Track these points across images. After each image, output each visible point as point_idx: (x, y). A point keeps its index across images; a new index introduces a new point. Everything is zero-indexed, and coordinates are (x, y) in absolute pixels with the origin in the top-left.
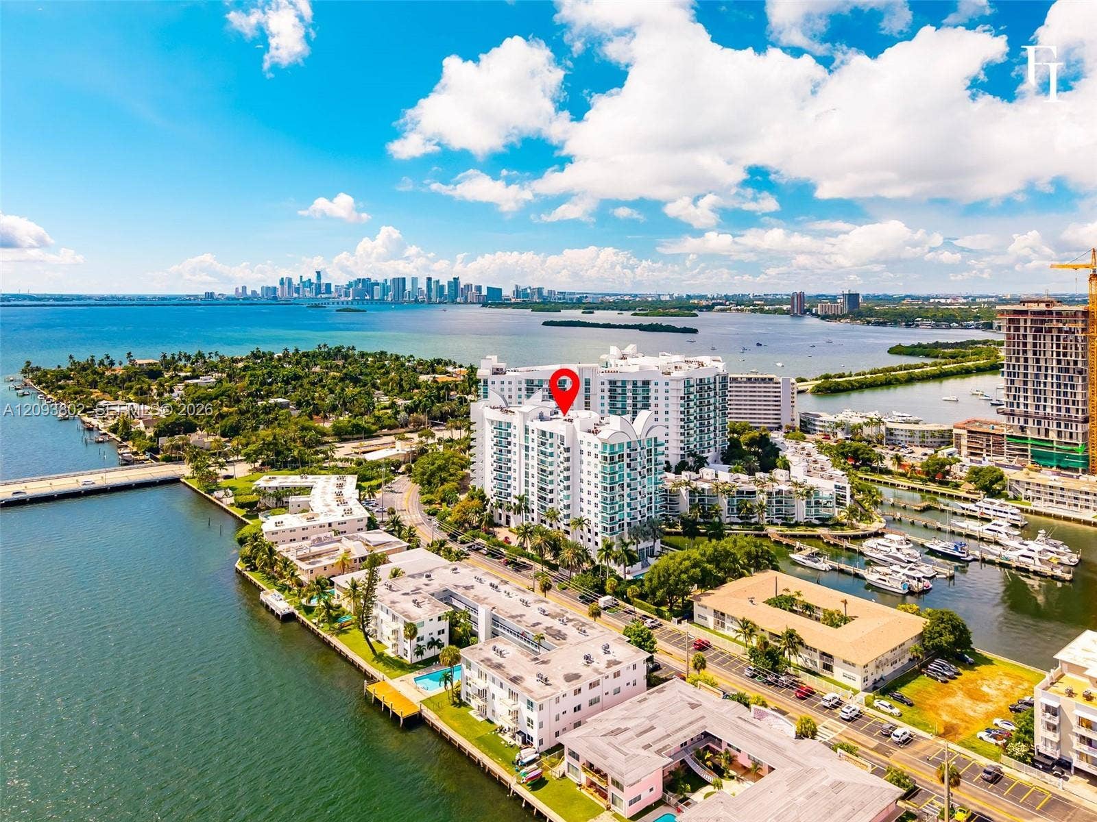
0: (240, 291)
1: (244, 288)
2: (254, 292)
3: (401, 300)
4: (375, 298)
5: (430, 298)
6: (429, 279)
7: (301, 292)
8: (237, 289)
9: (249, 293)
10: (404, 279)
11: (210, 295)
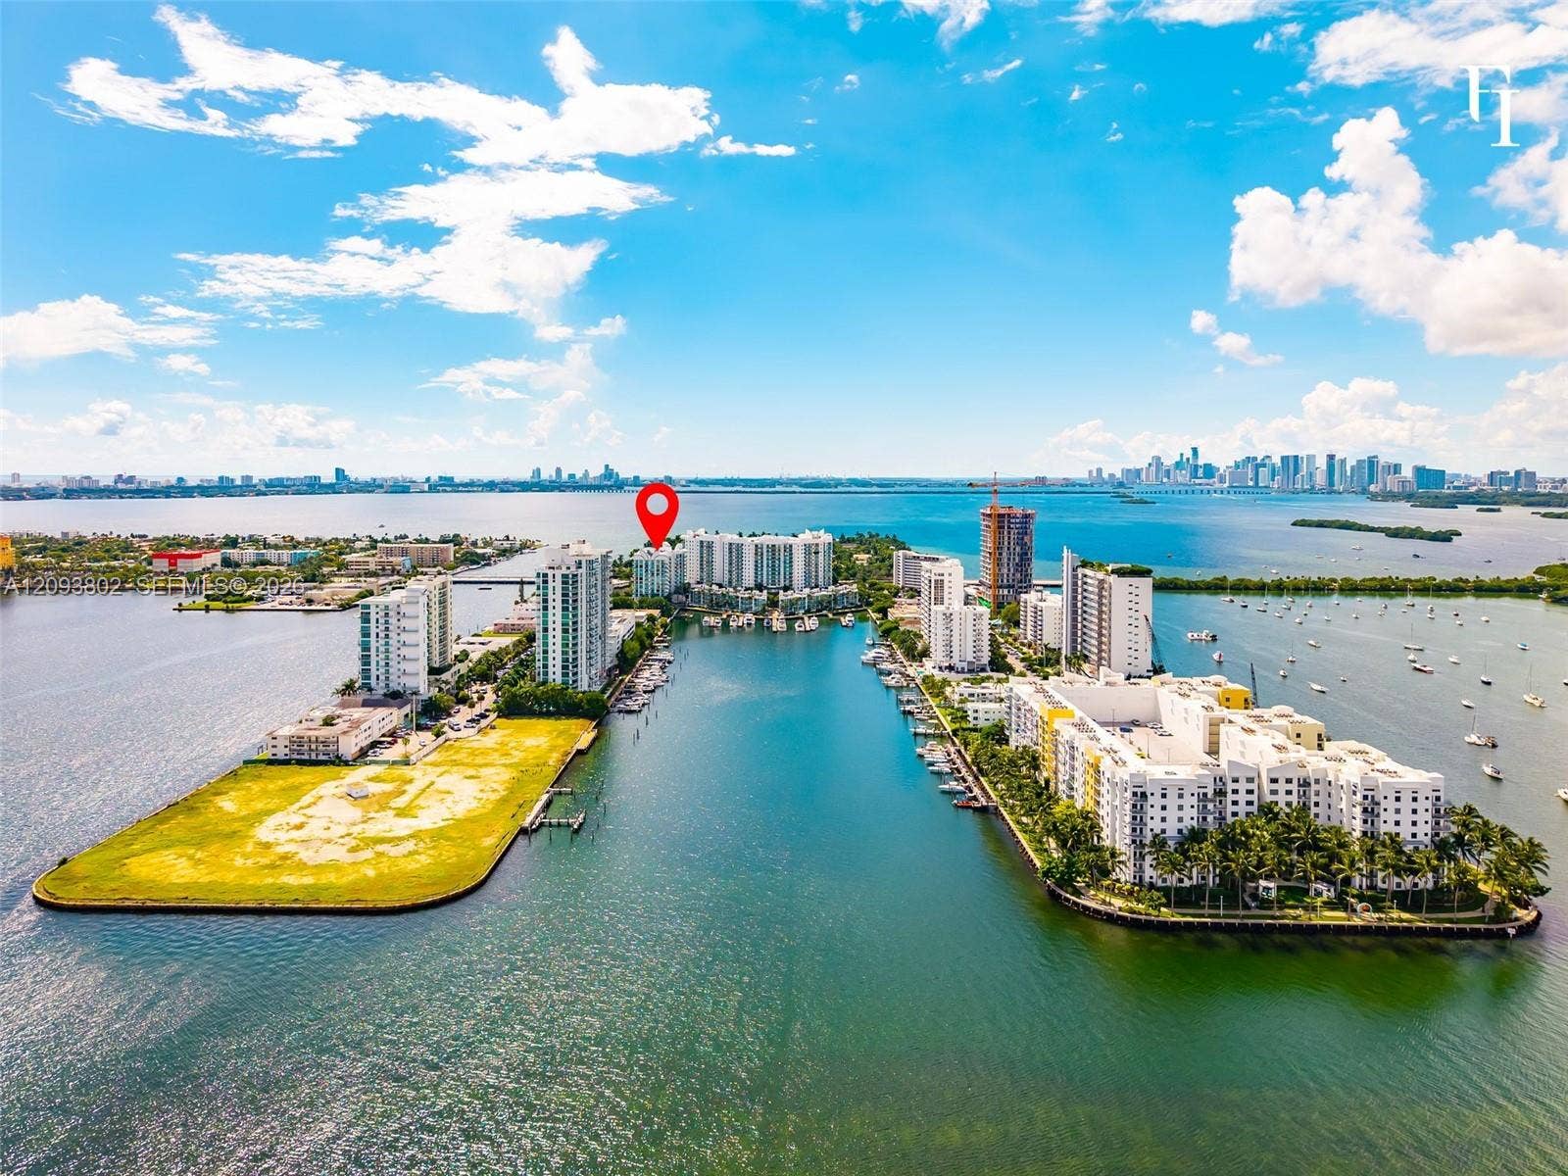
0: (1095, 474)
1: (1099, 471)
2: (1112, 476)
3: (1291, 487)
4: (1261, 485)
5: (1331, 483)
6: (1331, 457)
7: (1172, 477)
8: (1090, 472)
9: (1105, 475)
10: (1296, 457)
11: (1042, 481)
